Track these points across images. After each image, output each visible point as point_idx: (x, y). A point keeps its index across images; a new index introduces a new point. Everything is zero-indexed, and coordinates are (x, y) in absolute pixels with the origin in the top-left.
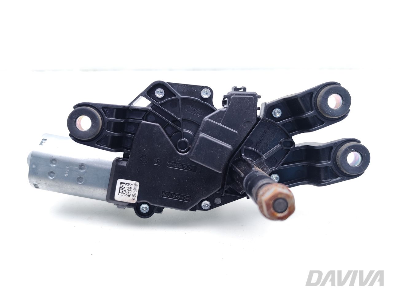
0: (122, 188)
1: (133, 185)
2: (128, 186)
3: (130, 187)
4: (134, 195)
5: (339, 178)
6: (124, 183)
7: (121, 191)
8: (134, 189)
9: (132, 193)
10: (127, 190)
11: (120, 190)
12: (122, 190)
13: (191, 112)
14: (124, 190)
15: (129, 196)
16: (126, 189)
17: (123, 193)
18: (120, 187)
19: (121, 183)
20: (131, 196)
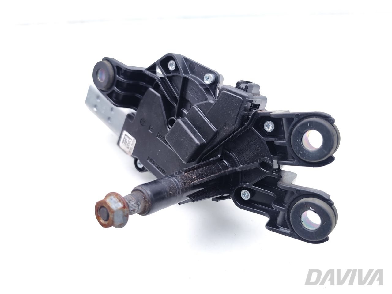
1: (132, 140)
2: (129, 140)
4: (131, 149)
5: (289, 231)
6: (127, 136)
7: (124, 141)
8: (132, 144)
10: (128, 143)
13: (191, 94)
15: (128, 148)
16: (127, 141)
17: (125, 143)
18: (124, 138)
20: (130, 148)
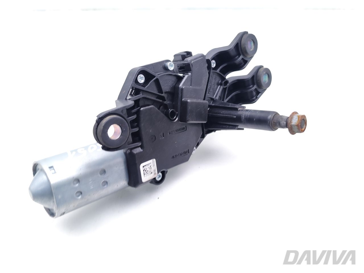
0: (145, 170)
1: (152, 163)
3: (150, 166)
6: (145, 166)
8: (153, 166)
9: (153, 170)
10: (149, 170)
11: (144, 173)
12: (146, 172)
14: (147, 171)
15: (152, 173)
17: (147, 173)
19: (143, 167)
